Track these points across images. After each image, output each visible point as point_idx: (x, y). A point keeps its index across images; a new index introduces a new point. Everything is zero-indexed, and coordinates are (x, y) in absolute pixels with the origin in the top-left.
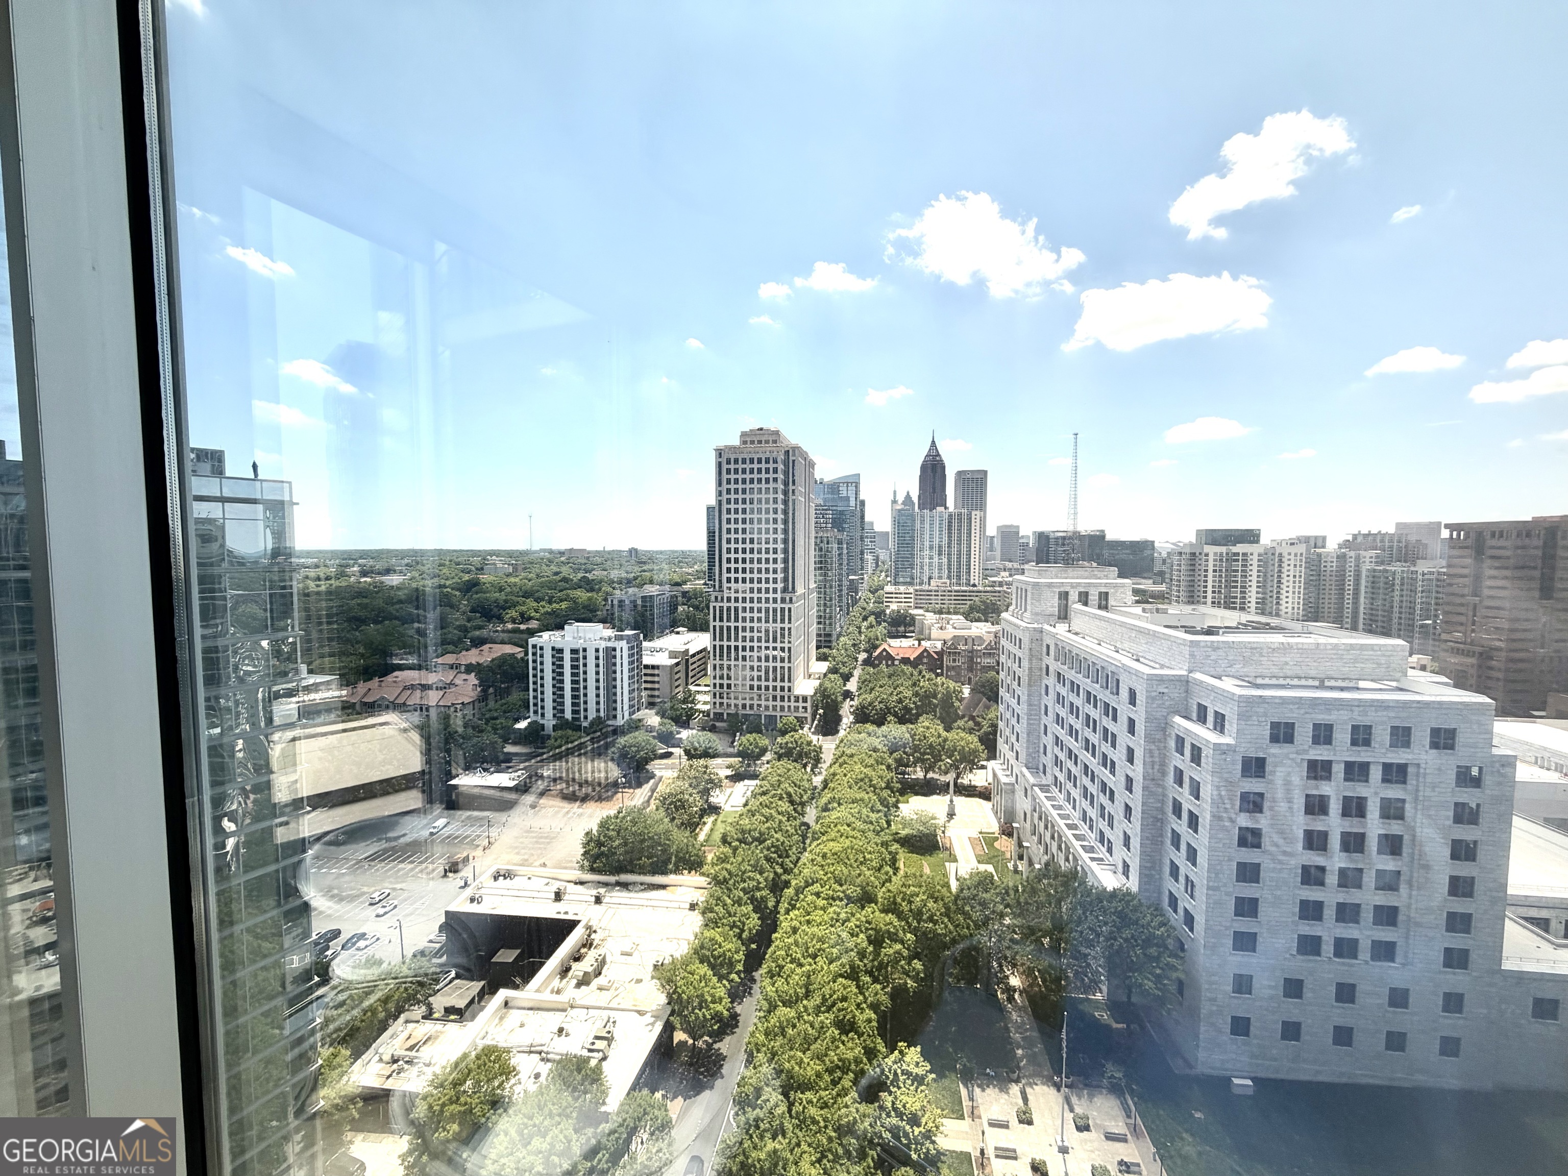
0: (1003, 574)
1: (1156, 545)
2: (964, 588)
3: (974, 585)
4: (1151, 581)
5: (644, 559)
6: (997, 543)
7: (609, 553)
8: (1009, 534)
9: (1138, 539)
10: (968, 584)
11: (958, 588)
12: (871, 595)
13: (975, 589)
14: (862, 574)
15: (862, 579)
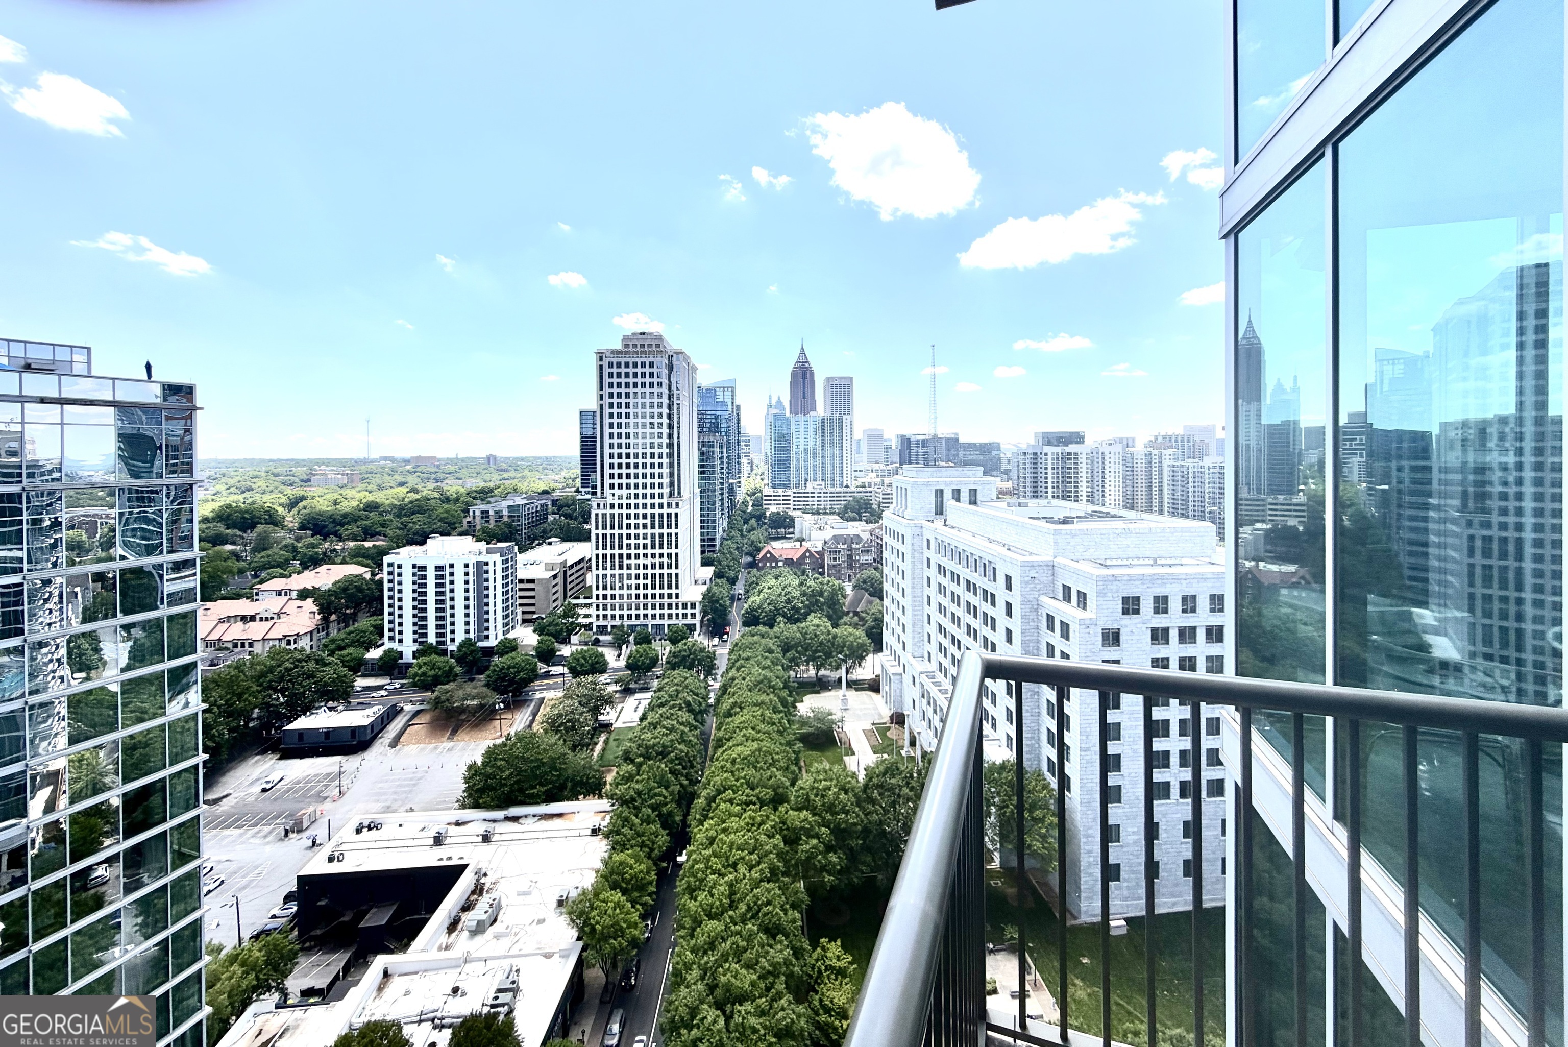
0: (871, 474)
1: (1002, 446)
2: (838, 490)
3: (847, 487)
4: (999, 479)
5: (504, 466)
6: (864, 447)
7: (463, 460)
8: (875, 438)
9: (986, 441)
10: (841, 485)
11: (832, 490)
12: (748, 498)
13: (848, 490)
14: (740, 478)
15: (740, 482)
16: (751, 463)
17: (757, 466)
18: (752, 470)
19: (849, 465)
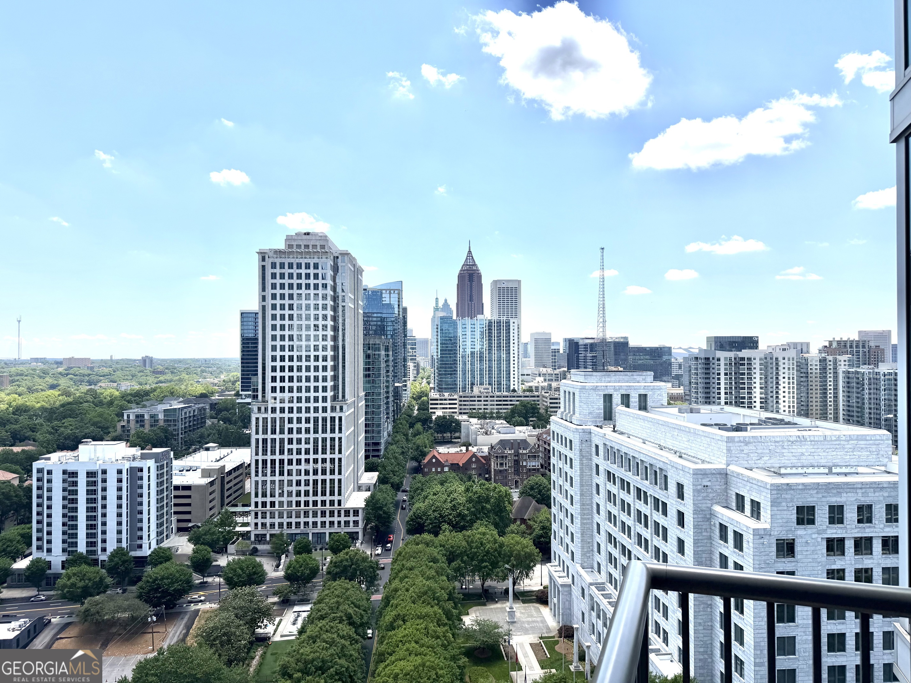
0: (538, 379)
1: (673, 351)
2: (505, 393)
3: (514, 391)
4: (669, 385)
5: (160, 368)
6: (531, 350)
7: (117, 362)
8: (542, 341)
9: (657, 346)
10: (508, 389)
11: (499, 394)
12: (414, 402)
13: (515, 394)
14: (405, 381)
15: (405, 386)
16: (417, 367)
17: (423, 369)
18: (418, 373)
19: (516, 369)
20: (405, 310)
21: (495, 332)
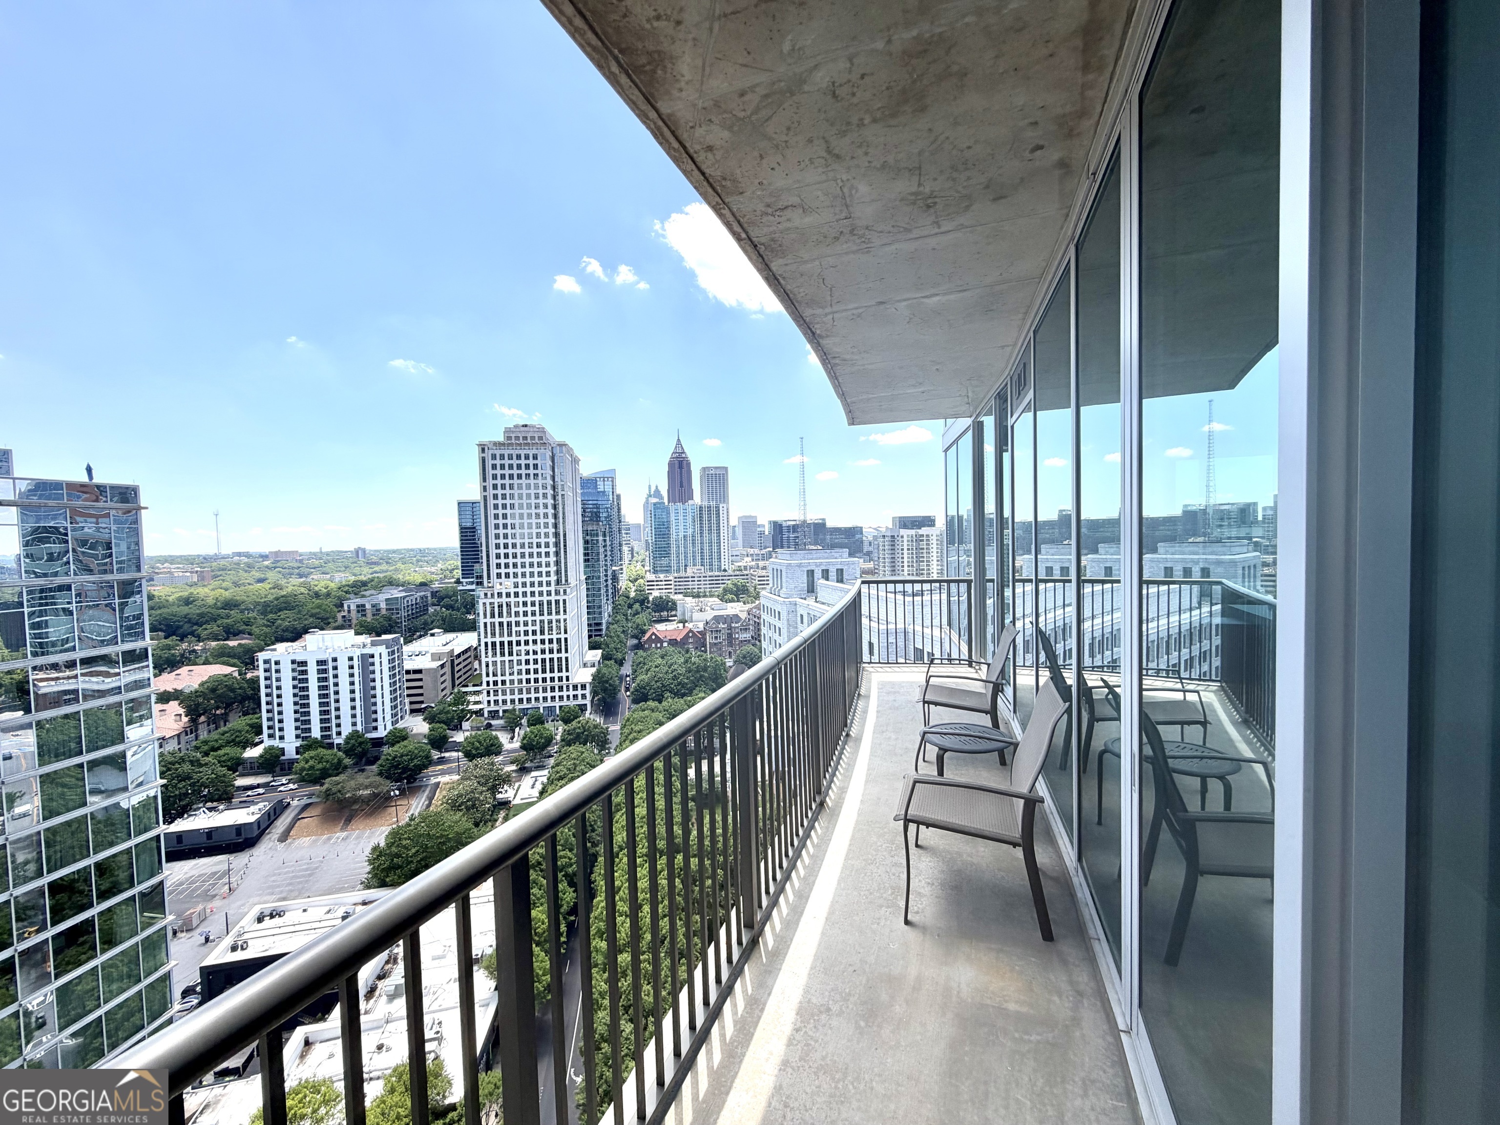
0: (747, 559)
1: (864, 530)
2: (717, 573)
3: (725, 570)
4: (862, 560)
5: (375, 559)
6: (739, 532)
7: (328, 554)
8: (749, 524)
9: (850, 526)
10: (719, 569)
11: (711, 574)
12: (631, 585)
13: (726, 574)
14: (621, 565)
15: (622, 569)
16: (632, 550)
17: (637, 553)
18: (633, 557)
19: (726, 550)
20: (619, 497)
21: (705, 517)
